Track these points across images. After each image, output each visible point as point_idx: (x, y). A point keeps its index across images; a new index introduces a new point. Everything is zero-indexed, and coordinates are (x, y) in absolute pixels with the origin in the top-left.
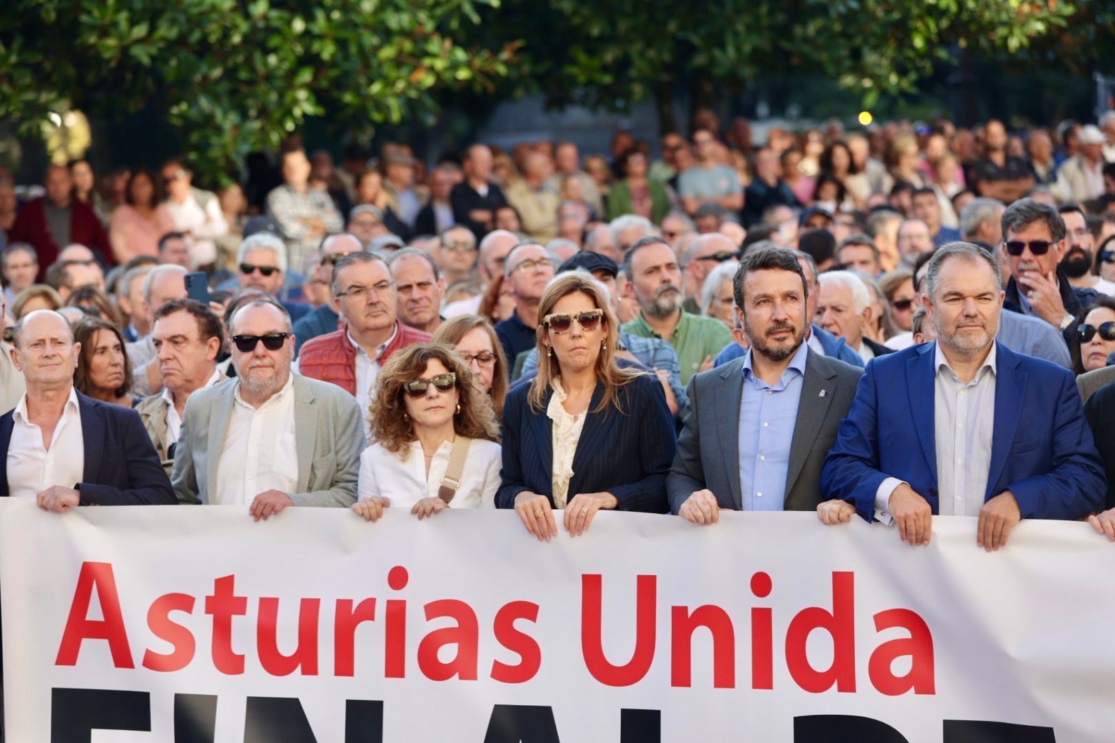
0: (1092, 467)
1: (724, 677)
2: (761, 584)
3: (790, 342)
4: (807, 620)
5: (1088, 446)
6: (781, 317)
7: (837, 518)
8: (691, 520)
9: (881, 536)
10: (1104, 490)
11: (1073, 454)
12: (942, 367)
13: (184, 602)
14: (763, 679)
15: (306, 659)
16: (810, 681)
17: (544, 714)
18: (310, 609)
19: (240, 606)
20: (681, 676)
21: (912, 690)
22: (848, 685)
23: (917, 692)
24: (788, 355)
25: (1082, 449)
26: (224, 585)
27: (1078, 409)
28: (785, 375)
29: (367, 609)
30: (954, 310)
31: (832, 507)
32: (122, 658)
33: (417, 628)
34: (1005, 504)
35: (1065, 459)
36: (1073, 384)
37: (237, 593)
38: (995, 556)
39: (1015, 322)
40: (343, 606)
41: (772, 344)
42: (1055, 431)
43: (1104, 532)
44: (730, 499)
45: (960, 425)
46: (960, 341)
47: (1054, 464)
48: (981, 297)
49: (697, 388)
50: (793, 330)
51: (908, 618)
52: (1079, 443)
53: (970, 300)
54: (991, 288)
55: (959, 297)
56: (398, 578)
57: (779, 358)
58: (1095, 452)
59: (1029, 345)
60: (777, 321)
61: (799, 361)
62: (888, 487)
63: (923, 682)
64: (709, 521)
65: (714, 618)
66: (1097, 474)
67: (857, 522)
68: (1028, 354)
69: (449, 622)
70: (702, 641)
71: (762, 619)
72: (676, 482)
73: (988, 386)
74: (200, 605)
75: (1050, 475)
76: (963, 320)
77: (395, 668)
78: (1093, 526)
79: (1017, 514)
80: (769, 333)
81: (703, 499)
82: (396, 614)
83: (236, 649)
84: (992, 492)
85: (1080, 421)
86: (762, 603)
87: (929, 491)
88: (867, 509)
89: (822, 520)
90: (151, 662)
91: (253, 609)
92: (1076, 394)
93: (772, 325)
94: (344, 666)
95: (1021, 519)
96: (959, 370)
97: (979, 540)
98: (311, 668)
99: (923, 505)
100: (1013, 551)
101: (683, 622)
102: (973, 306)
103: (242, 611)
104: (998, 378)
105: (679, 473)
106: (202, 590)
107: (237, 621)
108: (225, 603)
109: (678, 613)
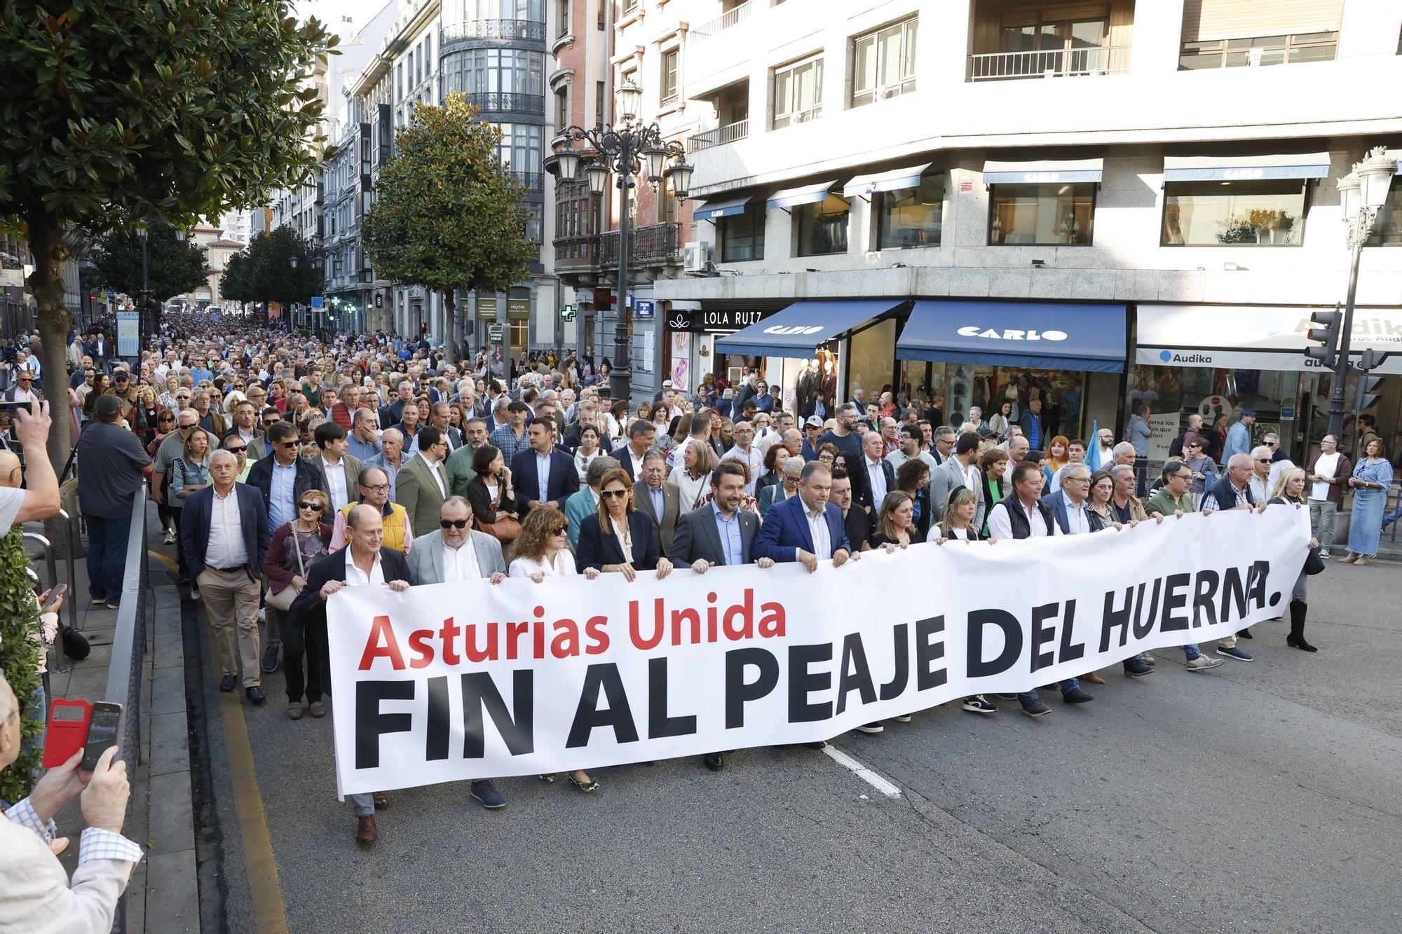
1: (696, 638)
2: (712, 597)
4: (733, 610)
13: (429, 634)
14: (713, 637)
15: (492, 653)
16: (732, 635)
17: (613, 667)
18: (492, 629)
19: (456, 631)
20: (676, 640)
21: (777, 634)
22: (750, 635)
23: (779, 635)
26: (449, 622)
29: (524, 628)
32: (398, 665)
33: (550, 635)
37: (455, 625)
40: (510, 626)
51: (774, 605)
56: (539, 611)
65: (692, 614)
69: (565, 630)
70: (686, 624)
71: (712, 613)
74: (437, 634)
77: (539, 653)
82: (539, 629)
83: (455, 652)
86: (712, 605)
90: (415, 664)
91: (463, 632)
94: (512, 654)
98: (495, 656)
101: (677, 618)
103: (458, 633)
106: (437, 627)
107: (455, 639)
108: (449, 631)
109: (675, 614)
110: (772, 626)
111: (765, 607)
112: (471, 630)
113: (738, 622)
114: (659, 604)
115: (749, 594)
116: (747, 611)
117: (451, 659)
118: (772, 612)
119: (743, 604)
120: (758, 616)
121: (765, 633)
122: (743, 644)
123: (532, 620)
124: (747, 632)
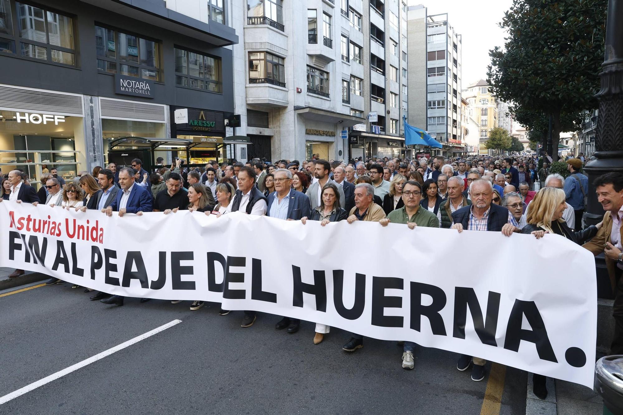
1: (84, 238)
2: (88, 222)
4: (93, 229)
13: (23, 219)
14: (88, 239)
15: (39, 230)
16: (94, 240)
18: (40, 221)
19: (31, 220)
20: (78, 237)
26: (29, 216)
29: (46, 222)
33: (51, 226)
37: (31, 218)
40: (44, 221)
53: (122, 179)
54: (125, 177)
56: (50, 217)
65: (82, 227)
69: (53, 225)
70: (81, 231)
71: (88, 227)
74: (26, 219)
77: (47, 233)
82: (49, 223)
83: (30, 227)
86: (88, 225)
90: (18, 228)
91: (33, 220)
94: (43, 232)
98: (40, 232)
101: (79, 228)
106: (26, 217)
107: (30, 222)
108: (29, 219)
109: (79, 226)
110: (101, 238)
111: (100, 230)
112: (35, 220)
113: (94, 234)
114: (75, 221)
115: (97, 223)
116: (97, 229)
117: (28, 229)
118: (102, 232)
119: (95, 226)
120: (99, 233)
121: (100, 241)
122: (95, 244)
123: (48, 220)
124: (97, 239)
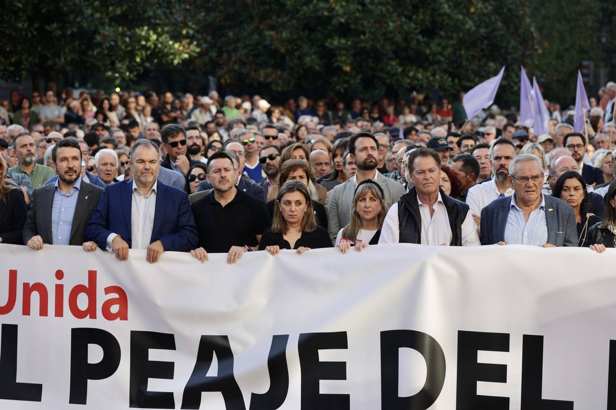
0: (193, 231)
1: (44, 312)
2: (59, 275)
3: (74, 177)
4: (78, 289)
5: (192, 222)
6: (71, 166)
7: (91, 249)
8: (32, 248)
9: (108, 257)
10: (197, 240)
11: (185, 226)
12: (135, 189)
14: (59, 313)
16: (78, 314)
20: (26, 311)
21: (119, 318)
22: (94, 316)
23: (121, 319)
24: (73, 182)
25: (190, 224)
27: (188, 207)
28: (72, 190)
30: (141, 166)
31: (88, 244)
34: (158, 245)
35: (183, 227)
36: (187, 198)
38: (153, 265)
39: (167, 172)
41: (67, 177)
42: (179, 217)
43: (197, 257)
44: (48, 240)
45: (141, 213)
46: (143, 179)
47: (178, 229)
48: (152, 162)
49: (36, 195)
50: (76, 172)
51: (118, 290)
52: (188, 221)
53: (147, 163)
54: (156, 158)
55: (143, 161)
57: (70, 183)
58: (194, 225)
59: (172, 182)
60: (69, 168)
61: (78, 185)
62: (112, 237)
63: (123, 315)
64: (39, 248)
65: (40, 288)
66: (195, 234)
67: (99, 251)
68: (171, 186)
70: (35, 297)
71: (59, 289)
72: (26, 232)
73: (153, 198)
75: (177, 234)
76: (144, 170)
78: (193, 254)
79: (163, 250)
80: (66, 172)
81: (37, 239)
84: (153, 240)
85: (189, 213)
86: (59, 282)
87: (128, 239)
88: (103, 245)
89: (85, 249)
92: (188, 201)
93: (67, 169)
95: (164, 251)
96: (142, 191)
97: (147, 259)
99: (126, 245)
100: (160, 264)
101: (28, 289)
102: (148, 165)
104: (157, 195)
105: (27, 228)
109: (26, 285)
110: (115, 309)
111: (108, 290)
113: (83, 302)
114: (13, 275)
115: (92, 275)
116: (91, 291)
118: (115, 296)
119: (86, 284)
120: (101, 298)
121: (109, 316)
122: (86, 323)
124: (91, 312)
